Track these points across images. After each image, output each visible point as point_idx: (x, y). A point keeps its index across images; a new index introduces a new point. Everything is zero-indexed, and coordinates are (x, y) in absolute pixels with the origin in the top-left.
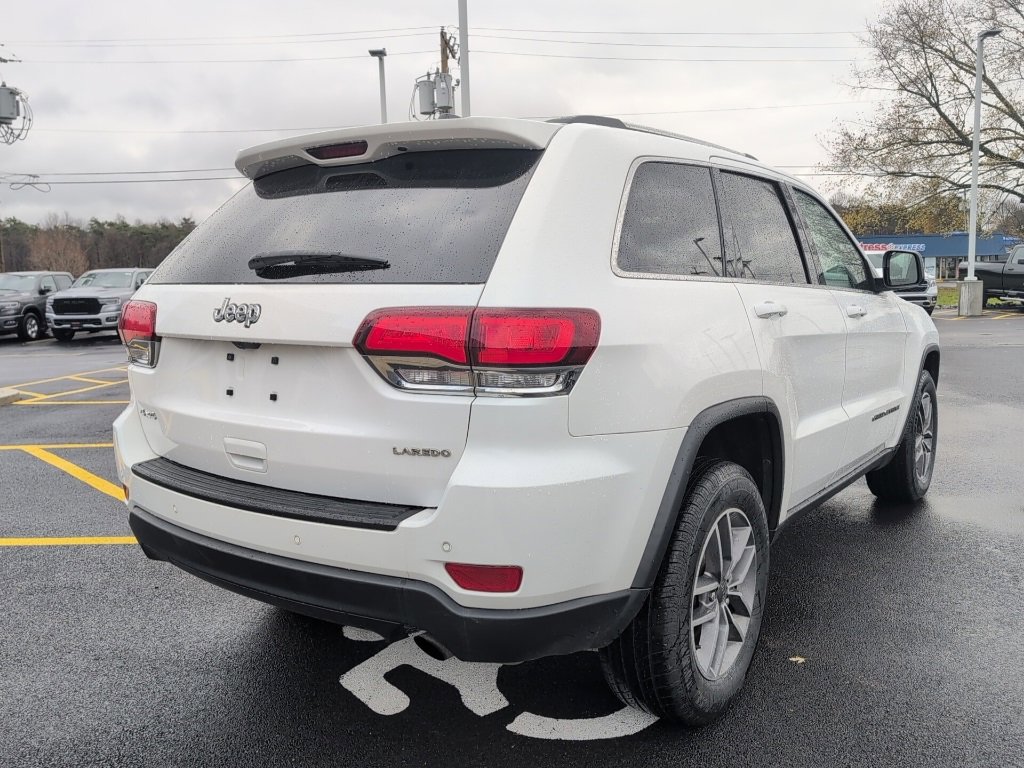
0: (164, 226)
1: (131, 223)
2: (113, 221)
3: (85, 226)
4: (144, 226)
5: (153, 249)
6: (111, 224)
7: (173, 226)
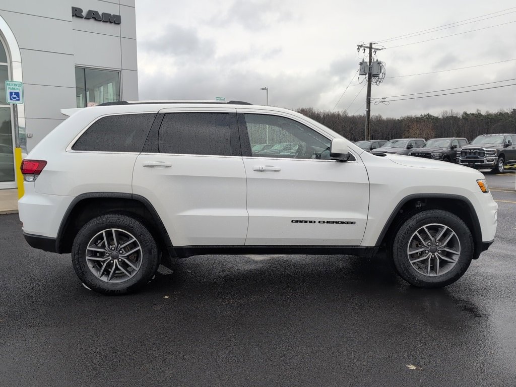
0: (500, 114)
1: (483, 113)
2: (474, 113)
3: (460, 116)
4: (490, 114)
5: (493, 126)
6: (473, 114)
7: (507, 113)
